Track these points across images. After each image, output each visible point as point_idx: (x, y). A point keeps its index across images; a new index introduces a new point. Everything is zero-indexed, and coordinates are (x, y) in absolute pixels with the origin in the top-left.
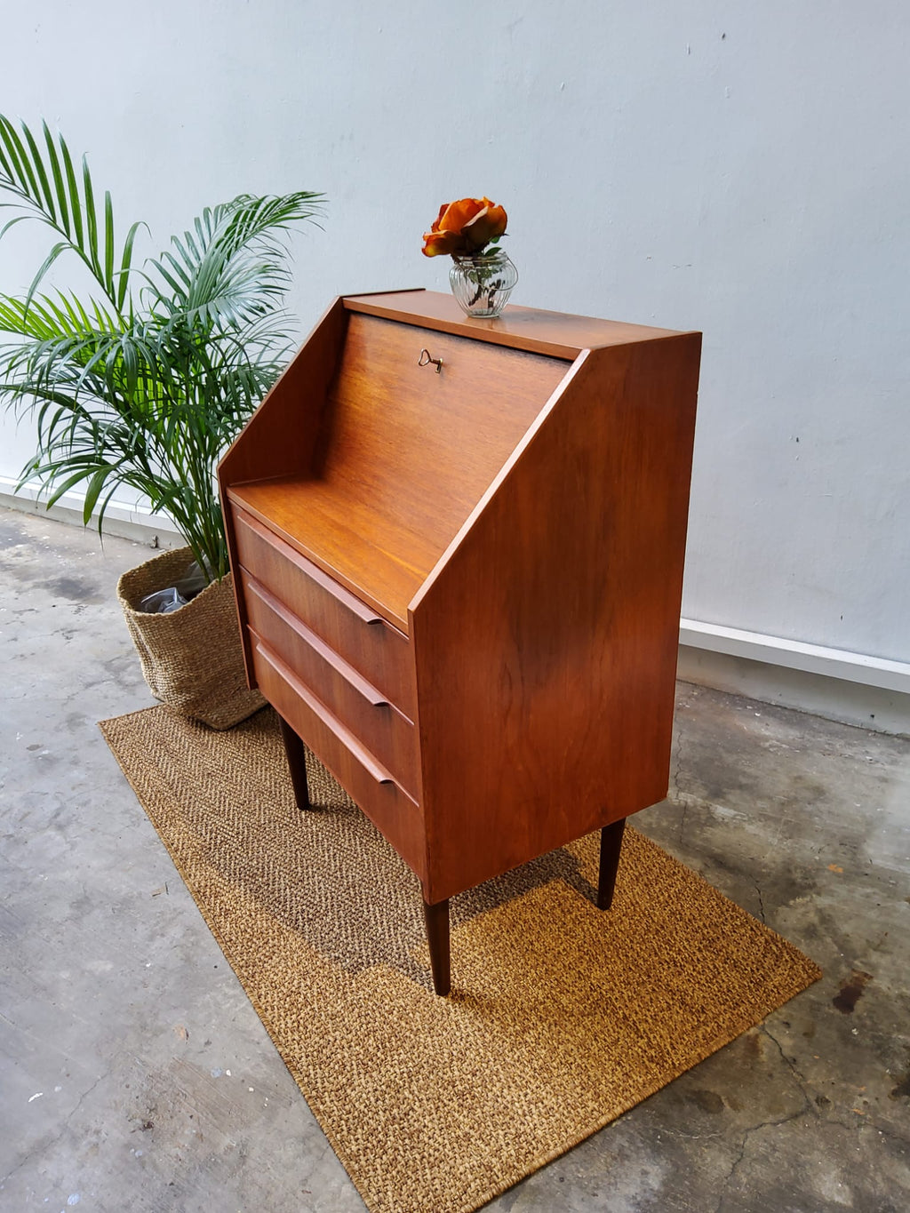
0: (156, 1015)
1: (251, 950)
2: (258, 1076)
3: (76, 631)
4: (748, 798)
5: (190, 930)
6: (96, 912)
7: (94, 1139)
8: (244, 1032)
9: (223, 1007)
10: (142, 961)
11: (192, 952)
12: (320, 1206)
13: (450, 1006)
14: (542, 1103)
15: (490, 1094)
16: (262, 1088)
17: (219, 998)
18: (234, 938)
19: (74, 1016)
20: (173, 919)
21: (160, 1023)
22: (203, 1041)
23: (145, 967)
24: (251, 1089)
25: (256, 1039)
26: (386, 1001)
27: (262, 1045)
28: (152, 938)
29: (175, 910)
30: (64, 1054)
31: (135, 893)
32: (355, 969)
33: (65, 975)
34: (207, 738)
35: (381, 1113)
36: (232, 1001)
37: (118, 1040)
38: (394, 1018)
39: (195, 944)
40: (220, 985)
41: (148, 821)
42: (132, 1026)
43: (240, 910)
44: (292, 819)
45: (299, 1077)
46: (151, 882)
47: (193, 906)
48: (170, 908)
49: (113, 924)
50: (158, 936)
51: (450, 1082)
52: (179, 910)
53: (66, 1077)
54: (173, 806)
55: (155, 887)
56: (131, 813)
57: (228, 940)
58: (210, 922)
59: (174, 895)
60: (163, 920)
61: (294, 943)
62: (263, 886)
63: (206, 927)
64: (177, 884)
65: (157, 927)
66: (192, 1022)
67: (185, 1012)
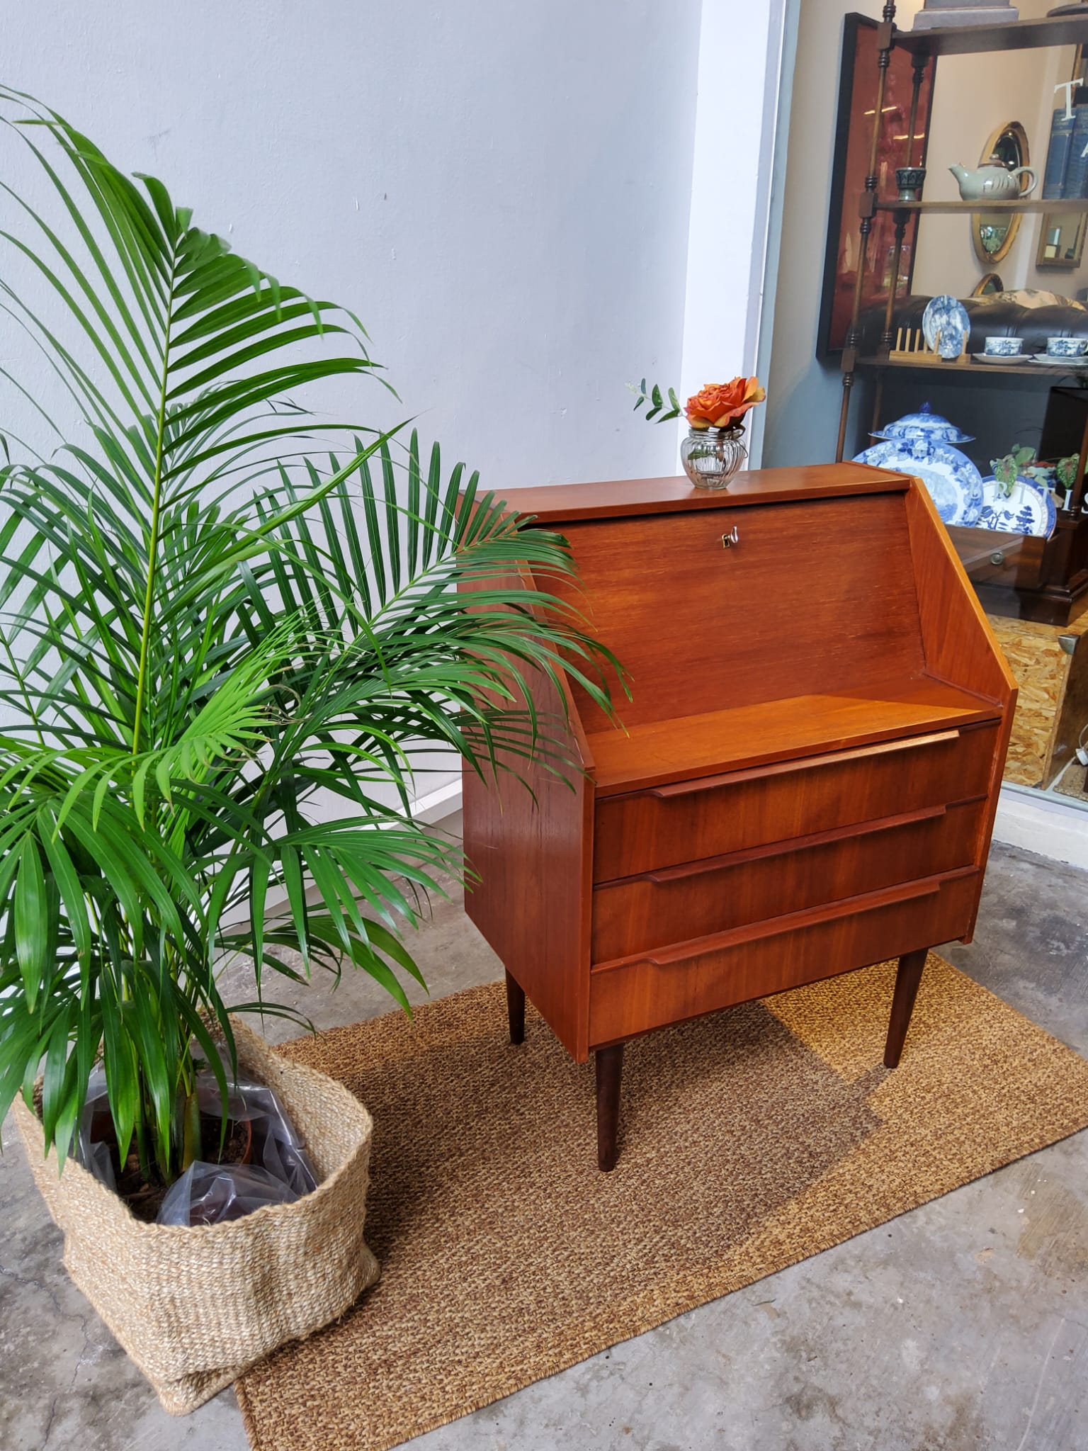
0: (969, 1282)
1: (862, 1204)
2: (1018, 1188)
5: (839, 1266)
8: (970, 1204)
9: (944, 1223)
10: (896, 1309)
11: (873, 1260)
13: (907, 1061)
16: (1028, 1183)
17: (932, 1228)
18: (847, 1221)
19: (993, 1365)
20: (818, 1287)
21: (979, 1276)
22: (991, 1235)
23: (903, 1304)
24: (1033, 1192)
25: (977, 1192)
26: (910, 1100)
27: (982, 1188)
28: (857, 1305)
29: (803, 1288)
30: (1046, 1363)
31: (774, 1340)
33: (933, 1393)
36: (933, 1217)
37: (1013, 1312)
38: (929, 1096)
39: (859, 1259)
40: (915, 1230)
41: (613, 1350)
42: (991, 1302)
43: (800, 1218)
44: (630, 1178)
45: (1012, 1158)
46: (753, 1324)
47: (796, 1268)
48: (800, 1295)
49: (838, 1355)
50: (852, 1298)
51: (986, 1066)
52: (804, 1283)
53: (1075, 1354)
54: (581, 1319)
55: (762, 1317)
56: (590, 1380)
57: (849, 1226)
58: (823, 1246)
59: (776, 1293)
60: (823, 1297)
61: (846, 1169)
62: (757, 1199)
63: (831, 1251)
64: (754, 1292)
65: (837, 1302)
66: (971, 1247)
67: (959, 1255)
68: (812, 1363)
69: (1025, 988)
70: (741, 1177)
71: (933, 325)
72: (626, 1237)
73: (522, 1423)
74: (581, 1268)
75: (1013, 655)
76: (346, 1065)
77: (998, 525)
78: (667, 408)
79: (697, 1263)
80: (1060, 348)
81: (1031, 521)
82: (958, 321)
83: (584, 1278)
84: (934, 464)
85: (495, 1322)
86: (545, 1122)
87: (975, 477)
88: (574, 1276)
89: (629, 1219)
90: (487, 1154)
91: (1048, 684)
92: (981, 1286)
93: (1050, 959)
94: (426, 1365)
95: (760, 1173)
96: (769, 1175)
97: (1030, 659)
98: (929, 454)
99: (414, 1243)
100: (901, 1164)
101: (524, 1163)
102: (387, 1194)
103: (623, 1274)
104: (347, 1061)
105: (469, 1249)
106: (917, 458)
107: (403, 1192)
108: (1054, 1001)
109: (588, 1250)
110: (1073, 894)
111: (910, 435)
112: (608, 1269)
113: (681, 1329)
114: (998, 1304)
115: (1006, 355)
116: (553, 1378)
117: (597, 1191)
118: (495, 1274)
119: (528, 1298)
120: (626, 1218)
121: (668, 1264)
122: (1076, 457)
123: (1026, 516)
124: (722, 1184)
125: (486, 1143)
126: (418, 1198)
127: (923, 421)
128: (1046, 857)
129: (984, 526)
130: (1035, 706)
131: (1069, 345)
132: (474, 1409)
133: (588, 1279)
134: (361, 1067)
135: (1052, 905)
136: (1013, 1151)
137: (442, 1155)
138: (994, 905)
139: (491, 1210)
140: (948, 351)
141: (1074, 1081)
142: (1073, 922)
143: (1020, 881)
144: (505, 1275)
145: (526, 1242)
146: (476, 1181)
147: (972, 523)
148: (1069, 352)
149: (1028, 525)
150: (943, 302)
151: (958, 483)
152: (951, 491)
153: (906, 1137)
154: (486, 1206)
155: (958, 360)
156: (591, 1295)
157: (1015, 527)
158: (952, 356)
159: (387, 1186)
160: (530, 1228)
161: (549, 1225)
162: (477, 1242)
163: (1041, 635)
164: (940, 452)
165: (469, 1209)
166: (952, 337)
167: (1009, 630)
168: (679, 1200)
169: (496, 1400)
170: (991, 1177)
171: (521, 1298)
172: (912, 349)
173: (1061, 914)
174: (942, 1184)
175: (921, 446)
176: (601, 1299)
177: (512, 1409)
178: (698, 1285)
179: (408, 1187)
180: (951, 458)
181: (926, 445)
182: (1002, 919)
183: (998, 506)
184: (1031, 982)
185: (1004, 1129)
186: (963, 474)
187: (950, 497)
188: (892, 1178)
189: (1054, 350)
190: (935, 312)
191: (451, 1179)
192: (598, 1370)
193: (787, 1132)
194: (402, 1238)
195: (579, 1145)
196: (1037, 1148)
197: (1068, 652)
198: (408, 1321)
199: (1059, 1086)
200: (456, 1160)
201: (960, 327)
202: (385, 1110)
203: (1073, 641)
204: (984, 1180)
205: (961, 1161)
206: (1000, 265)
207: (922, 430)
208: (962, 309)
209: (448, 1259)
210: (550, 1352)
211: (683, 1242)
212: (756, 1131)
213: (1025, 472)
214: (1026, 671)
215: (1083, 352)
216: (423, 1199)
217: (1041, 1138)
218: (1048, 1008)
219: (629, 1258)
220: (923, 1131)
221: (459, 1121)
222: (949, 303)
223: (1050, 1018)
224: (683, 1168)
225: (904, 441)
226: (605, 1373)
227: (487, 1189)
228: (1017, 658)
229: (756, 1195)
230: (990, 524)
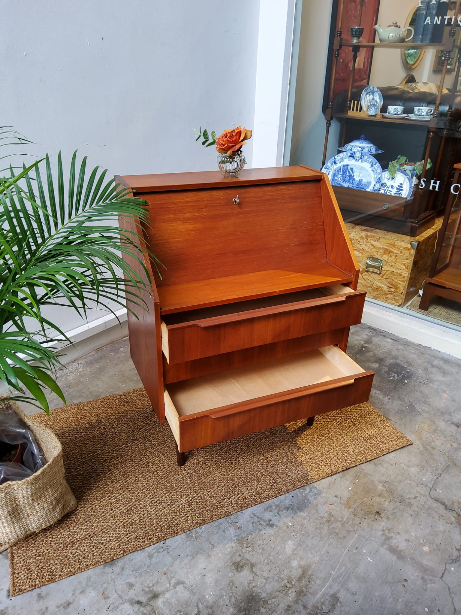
0: (321, 517)
1: (284, 483)
2: (351, 479)
5: (269, 509)
7: (387, 532)
8: (330, 484)
9: (317, 492)
10: (288, 528)
11: (283, 507)
12: (399, 461)
16: (356, 477)
17: (311, 494)
19: (323, 552)
20: (258, 517)
21: (326, 515)
22: (335, 498)
23: (291, 526)
24: (357, 481)
25: (334, 480)
27: (336, 478)
28: (272, 525)
30: (345, 552)
33: (295, 563)
36: (313, 489)
37: (337, 531)
38: (323, 438)
39: (277, 506)
40: (304, 495)
41: (167, 540)
42: (328, 526)
43: (257, 488)
44: (189, 469)
45: (352, 466)
46: (227, 532)
47: (250, 509)
48: (249, 520)
49: (259, 546)
50: (271, 522)
51: (350, 426)
52: (252, 516)
53: (358, 549)
54: (156, 528)
55: (232, 529)
56: (155, 552)
57: (276, 492)
58: (263, 500)
59: (240, 519)
60: (259, 521)
61: (281, 468)
62: (240, 480)
63: (267, 502)
64: (230, 519)
65: (264, 524)
66: (325, 503)
67: (320, 506)
68: (248, 549)
69: (375, 393)
70: (236, 470)
71: (366, 99)
72: (182, 494)
73: (123, 569)
74: (161, 506)
75: (391, 249)
76: (81, 418)
77: (388, 191)
78: (211, 140)
79: (209, 506)
80: (419, 112)
81: (403, 190)
82: (378, 98)
83: (161, 510)
84: (363, 163)
85: (120, 528)
86: (160, 445)
87: (379, 170)
88: (157, 509)
89: (185, 486)
90: (132, 458)
91: (405, 262)
92: (326, 520)
93: (389, 381)
94: (88, 544)
95: (245, 468)
96: (248, 469)
97: (398, 251)
98: (361, 158)
99: (94, 494)
100: (304, 467)
101: (147, 462)
102: (87, 473)
103: (178, 509)
104: (82, 417)
105: (116, 497)
106: (357, 160)
107: (94, 473)
108: (386, 399)
109: (165, 499)
110: (406, 353)
111: (354, 150)
112: (172, 507)
113: (197, 533)
114: (331, 527)
115: (395, 114)
116: (139, 551)
117: (175, 474)
118: (125, 508)
119: (136, 518)
120: (184, 486)
121: (197, 506)
122: (423, 161)
123: (400, 188)
124: (227, 473)
125: (133, 453)
126: (100, 475)
127: (360, 143)
128: (398, 337)
129: (382, 191)
130: (399, 271)
131: (423, 111)
132: (104, 563)
133: (163, 511)
134: (87, 419)
135: (396, 358)
136: (353, 463)
137: (113, 457)
138: (371, 357)
139: (129, 481)
140: (372, 112)
141: (386, 434)
142: (403, 365)
143: (385, 347)
144: (129, 508)
145: (140, 495)
146: (125, 469)
147: (377, 190)
148: (423, 114)
149: (400, 192)
150: (371, 89)
151: (373, 172)
152: (369, 175)
153: (309, 455)
154: (127, 479)
155: (377, 116)
156: (162, 518)
157: (395, 192)
158: (374, 114)
159: (88, 470)
160: (143, 489)
161: (151, 488)
162: (120, 494)
163: (403, 241)
164: (366, 157)
165: (120, 480)
166: (374, 105)
167: (390, 238)
168: (208, 479)
169: (114, 560)
170: (341, 473)
171: (133, 518)
172: (357, 110)
173: (398, 361)
174: (319, 476)
175: (358, 155)
176: (166, 519)
177: (120, 563)
178: (207, 515)
179: (96, 470)
180: (370, 161)
181: (360, 154)
182: (373, 363)
183: (389, 183)
184: (378, 390)
185: (351, 453)
186: (374, 168)
187: (368, 178)
188: (299, 472)
189: (416, 112)
190: (367, 94)
191: (115, 468)
192: (159, 549)
193: (260, 452)
194: (89, 492)
195: (171, 455)
196: (363, 462)
197: (414, 249)
198: (85, 526)
199: (379, 436)
200: (119, 460)
201: (378, 101)
202: (94, 438)
203: (416, 244)
204: (338, 474)
205: (330, 466)
206: (416, 70)
207: (360, 147)
208: (380, 93)
209: (106, 501)
210: (140, 541)
211: (205, 497)
212: (247, 451)
213: (402, 168)
214: (396, 256)
215: (429, 114)
216: (102, 475)
217: (366, 458)
218: (383, 402)
219: (182, 503)
220: (317, 453)
221: (124, 443)
222: (373, 89)
223: (382, 406)
224: (213, 466)
225: (351, 152)
226: (161, 550)
227: (129, 472)
228: (393, 250)
229: (241, 478)
230: (385, 191)
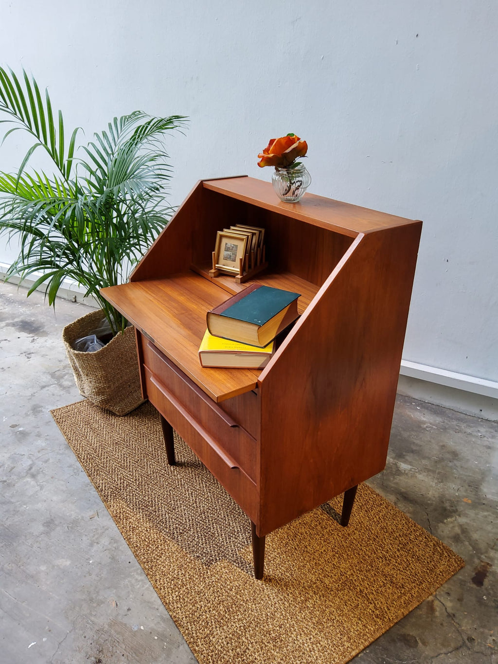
0: (98, 592)
1: (149, 552)
2: (159, 629)
3: (33, 353)
4: (417, 458)
5: (113, 540)
6: (58, 528)
8: (149, 602)
9: (135, 587)
10: (87, 559)
11: (115, 554)
13: (264, 585)
14: (320, 644)
15: (290, 639)
16: (162, 637)
17: (133, 581)
18: (138, 545)
19: (51, 594)
20: (103, 532)
21: (101, 598)
22: (126, 608)
23: (89, 563)
24: (156, 638)
25: (156, 607)
26: (228, 583)
27: (160, 610)
28: (91, 545)
29: (103, 527)
30: (47, 617)
31: (80, 517)
32: (208, 564)
33: (43, 568)
34: (113, 420)
35: (230, 651)
36: (140, 583)
37: (77, 608)
38: (233, 593)
39: (117, 548)
40: (133, 574)
41: (84, 472)
42: (85, 600)
43: (140, 527)
44: (165, 470)
45: (183, 631)
46: (88, 510)
47: (114, 525)
48: (100, 526)
49: (68, 537)
52: (106, 528)
53: (49, 632)
54: (97, 463)
55: (91, 513)
57: (135, 545)
58: (125, 535)
59: (102, 518)
60: (97, 533)
62: (152, 512)
63: (122, 538)
64: (104, 511)
65: (94, 538)
66: (119, 597)
67: (115, 591)
68: (66, 528)
70: (166, 506)
72: (133, 472)
73: (62, 454)
74: (119, 461)
79: (118, 492)
83: (114, 462)
85: (100, 443)
88: (116, 459)
89: (142, 472)
92: (95, 598)
94: (86, 431)
95: (168, 513)
96: (168, 517)
99: (135, 421)
100: (176, 571)
103: (115, 472)
105: (131, 433)
112: (119, 468)
113: (90, 490)
116: (76, 459)
121: (119, 485)
124: (161, 500)
132: (69, 443)
136: (188, 632)
153: (197, 576)
156: (108, 464)
160: (140, 446)
161: (142, 451)
162: (135, 435)
169: (71, 447)
174: (161, 589)
176: (105, 467)
177: (67, 451)
178: (108, 493)
185: (207, 631)
198: (104, 425)
205: (178, 601)
209: (127, 429)
210: (85, 457)
211: (129, 488)
219: (123, 473)
220: (202, 586)
229: (155, 511)
